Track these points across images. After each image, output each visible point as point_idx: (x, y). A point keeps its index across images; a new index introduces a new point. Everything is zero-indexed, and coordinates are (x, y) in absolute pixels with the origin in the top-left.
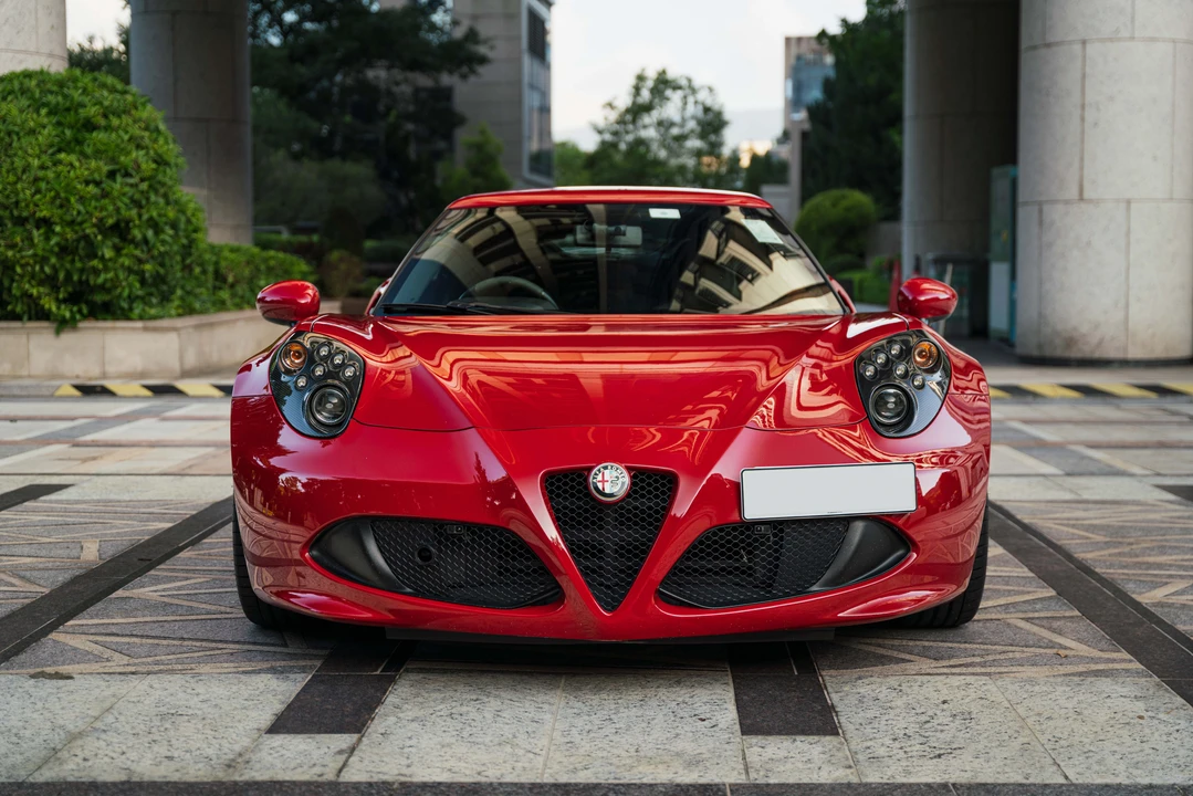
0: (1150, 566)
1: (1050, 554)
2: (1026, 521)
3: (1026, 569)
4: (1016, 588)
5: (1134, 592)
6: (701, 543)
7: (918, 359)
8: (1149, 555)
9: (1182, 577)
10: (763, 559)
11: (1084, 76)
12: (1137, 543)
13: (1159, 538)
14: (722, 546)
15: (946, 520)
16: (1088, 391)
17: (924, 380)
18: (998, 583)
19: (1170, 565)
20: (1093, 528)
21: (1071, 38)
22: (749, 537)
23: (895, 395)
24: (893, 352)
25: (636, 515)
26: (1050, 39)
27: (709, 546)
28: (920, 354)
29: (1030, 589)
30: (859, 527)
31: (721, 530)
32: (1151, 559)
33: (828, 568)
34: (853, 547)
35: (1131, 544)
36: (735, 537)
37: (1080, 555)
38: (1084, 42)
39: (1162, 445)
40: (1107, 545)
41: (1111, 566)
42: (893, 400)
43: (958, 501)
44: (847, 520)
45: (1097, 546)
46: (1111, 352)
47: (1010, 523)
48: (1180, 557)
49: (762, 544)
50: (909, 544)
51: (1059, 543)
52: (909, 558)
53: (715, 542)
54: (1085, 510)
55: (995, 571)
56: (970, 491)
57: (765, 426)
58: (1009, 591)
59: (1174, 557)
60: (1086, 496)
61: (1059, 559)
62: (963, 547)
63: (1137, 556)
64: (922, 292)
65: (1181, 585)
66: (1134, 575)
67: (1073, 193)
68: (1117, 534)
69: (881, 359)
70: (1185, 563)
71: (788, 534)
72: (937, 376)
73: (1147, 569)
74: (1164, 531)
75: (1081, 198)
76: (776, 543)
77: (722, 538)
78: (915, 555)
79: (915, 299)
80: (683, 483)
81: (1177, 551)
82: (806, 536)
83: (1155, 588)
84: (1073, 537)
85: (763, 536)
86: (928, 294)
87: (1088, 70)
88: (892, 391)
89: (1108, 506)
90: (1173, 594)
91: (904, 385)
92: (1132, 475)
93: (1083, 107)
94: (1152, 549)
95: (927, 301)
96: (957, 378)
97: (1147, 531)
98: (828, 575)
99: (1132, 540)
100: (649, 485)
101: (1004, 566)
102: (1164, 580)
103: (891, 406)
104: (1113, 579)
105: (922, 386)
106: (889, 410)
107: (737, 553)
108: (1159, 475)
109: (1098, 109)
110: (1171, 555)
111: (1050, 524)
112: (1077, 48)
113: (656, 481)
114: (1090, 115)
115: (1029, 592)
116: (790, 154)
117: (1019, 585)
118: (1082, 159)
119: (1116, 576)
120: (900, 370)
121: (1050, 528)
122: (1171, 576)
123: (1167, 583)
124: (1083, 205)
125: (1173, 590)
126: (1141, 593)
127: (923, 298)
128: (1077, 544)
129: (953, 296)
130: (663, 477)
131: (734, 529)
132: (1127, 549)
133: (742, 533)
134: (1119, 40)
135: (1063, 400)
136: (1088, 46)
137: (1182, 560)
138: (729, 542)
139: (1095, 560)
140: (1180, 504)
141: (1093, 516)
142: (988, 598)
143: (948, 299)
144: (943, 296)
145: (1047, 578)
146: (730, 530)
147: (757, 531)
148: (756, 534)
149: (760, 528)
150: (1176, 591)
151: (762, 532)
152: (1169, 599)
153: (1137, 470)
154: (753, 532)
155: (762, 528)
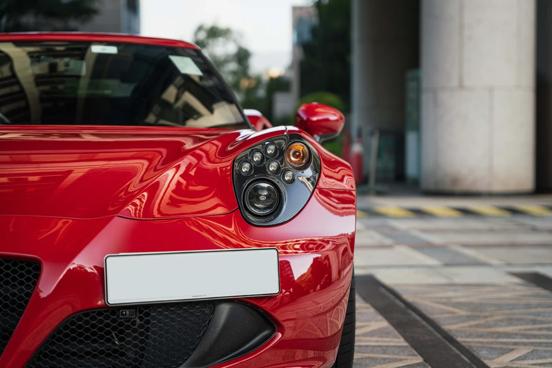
0: (500, 335)
1: (423, 327)
3: (402, 340)
4: (391, 356)
5: (485, 358)
6: (66, 328)
7: (293, 159)
8: (500, 326)
9: (525, 344)
10: (135, 338)
12: (491, 316)
13: (508, 312)
14: (87, 330)
15: (317, 300)
16: (466, 212)
17: (293, 175)
18: (377, 352)
19: (516, 334)
20: (459, 305)
22: (114, 321)
23: (268, 189)
24: (269, 152)
25: (13, 302)
27: (73, 331)
28: (294, 154)
29: (402, 357)
30: (225, 309)
31: (86, 315)
32: (501, 329)
33: (194, 349)
34: (218, 329)
35: (486, 317)
36: (101, 322)
37: (446, 327)
40: (469, 318)
41: (470, 335)
42: (266, 193)
43: (328, 283)
44: (213, 303)
45: (461, 319)
46: (481, 187)
48: (523, 327)
49: (128, 327)
50: (275, 325)
51: (431, 317)
52: (275, 337)
53: (80, 327)
54: (455, 291)
55: (377, 341)
56: (339, 273)
57: (136, 216)
58: (385, 359)
59: (518, 327)
60: (457, 280)
61: (430, 331)
62: (331, 322)
63: (490, 327)
64: (316, 114)
65: (524, 351)
66: (487, 343)
67: (455, 82)
68: (476, 310)
69: (257, 157)
70: (528, 332)
71: (154, 318)
72: (309, 172)
73: (498, 337)
74: (512, 307)
75: (461, 86)
76: (141, 326)
77: (87, 322)
78: (280, 335)
79: (308, 119)
80: (46, 269)
81: (521, 322)
82: (172, 320)
83: (503, 354)
84: (443, 312)
85: (128, 320)
86: (320, 116)
88: (266, 185)
90: (518, 359)
91: (276, 181)
92: (491, 265)
93: (461, 27)
94: (502, 321)
95: (318, 121)
96: (326, 176)
97: (499, 307)
98: (194, 356)
99: (487, 314)
100: (14, 272)
101: (386, 337)
102: (511, 347)
103: (262, 198)
104: (470, 347)
105: (292, 181)
106: (262, 202)
108: (510, 265)
110: (517, 325)
111: (427, 302)
113: (22, 268)
115: (401, 360)
116: (293, 76)
117: (394, 354)
118: (460, 61)
119: (472, 344)
120: (273, 167)
121: (427, 306)
122: (516, 344)
123: (512, 350)
124: (462, 91)
125: (517, 356)
126: (491, 359)
127: (315, 119)
128: (445, 318)
129: (341, 118)
130: (29, 264)
131: (100, 314)
132: (482, 321)
133: (107, 317)
135: (449, 218)
137: (526, 330)
138: (94, 326)
139: (457, 331)
140: (525, 286)
141: (460, 296)
143: (337, 120)
144: (333, 118)
145: (418, 346)
146: (95, 314)
147: (122, 315)
148: (121, 319)
149: (126, 312)
150: (520, 357)
151: (127, 316)
152: (514, 364)
153: (494, 262)
154: (118, 316)
155: (128, 313)
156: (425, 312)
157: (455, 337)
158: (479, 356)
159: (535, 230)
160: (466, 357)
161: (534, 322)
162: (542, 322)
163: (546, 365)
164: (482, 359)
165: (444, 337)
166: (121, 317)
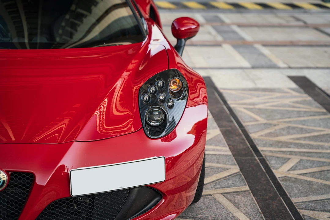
0: (282, 144)
1: (240, 135)
2: (232, 106)
3: (228, 149)
4: (222, 166)
5: (274, 168)
8: (283, 135)
9: (295, 153)
12: (278, 125)
13: (288, 120)
16: (265, 6)
19: (291, 143)
20: (260, 112)
22: (75, 202)
24: (159, 85)
28: (173, 84)
29: (228, 167)
30: (135, 191)
31: (60, 201)
32: (283, 139)
35: (275, 125)
36: (68, 203)
37: (252, 136)
39: (293, 44)
40: (265, 126)
41: (265, 144)
45: (260, 127)
47: (225, 107)
48: (295, 136)
50: (162, 195)
51: (244, 125)
54: (258, 96)
55: (214, 149)
59: (293, 137)
60: (259, 85)
61: (243, 140)
63: (277, 136)
65: (295, 161)
66: (275, 152)
68: (270, 117)
69: (153, 89)
70: (298, 142)
71: (97, 199)
73: (282, 146)
74: (290, 114)
76: (90, 205)
77: (60, 205)
81: (295, 131)
83: (284, 164)
84: (251, 119)
85: (83, 202)
89: (267, 93)
90: (291, 169)
92: (279, 68)
94: (284, 130)
97: (283, 114)
99: (276, 122)
100: (20, 179)
101: (218, 145)
102: (288, 157)
104: (265, 156)
105: (172, 106)
107: (72, 205)
108: (290, 68)
110: (292, 134)
111: (241, 108)
113: (16, 177)
115: (228, 169)
117: (224, 162)
119: (267, 154)
120: (162, 97)
121: (241, 112)
122: (291, 153)
123: (289, 159)
125: (291, 166)
126: (277, 169)
128: (252, 125)
132: (273, 130)
135: (255, 11)
137: (296, 139)
139: (258, 140)
140: (297, 91)
142: (209, 175)
143: (196, 28)
145: (236, 155)
146: (64, 200)
147: (79, 200)
148: (79, 202)
149: (81, 198)
150: (293, 167)
151: (82, 200)
152: (289, 173)
153: (281, 64)
154: (77, 200)
155: (82, 199)
156: (240, 120)
157: (257, 146)
158: (270, 166)
159: (306, 26)
160: (264, 167)
161: (302, 131)
162: (306, 131)
163: (307, 175)
164: (272, 169)
165: (252, 146)
166: (79, 201)
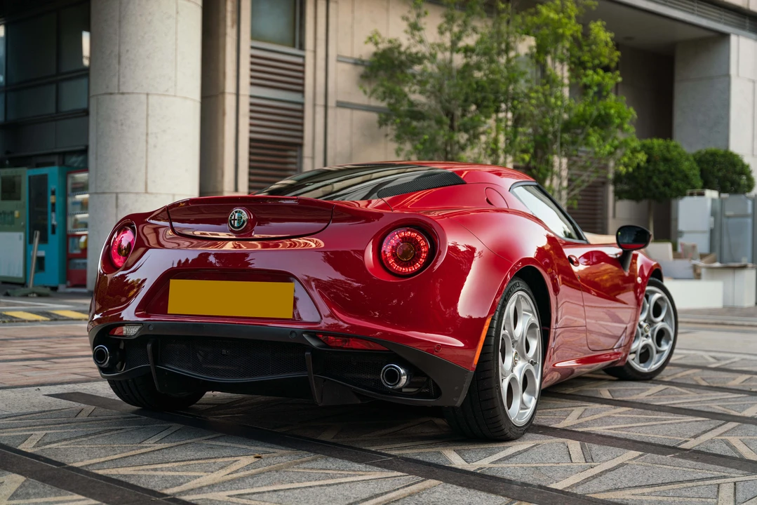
11: (148, 115)
21: (138, 91)
26: (123, 89)
38: (148, 94)
67: (141, 188)
75: (146, 192)
87: (150, 112)
93: (147, 134)
109: (157, 137)
112: (143, 97)
114: (151, 140)
118: (146, 167)
124: (147, 195)
134: (168, 95)
136: (150, 97)
